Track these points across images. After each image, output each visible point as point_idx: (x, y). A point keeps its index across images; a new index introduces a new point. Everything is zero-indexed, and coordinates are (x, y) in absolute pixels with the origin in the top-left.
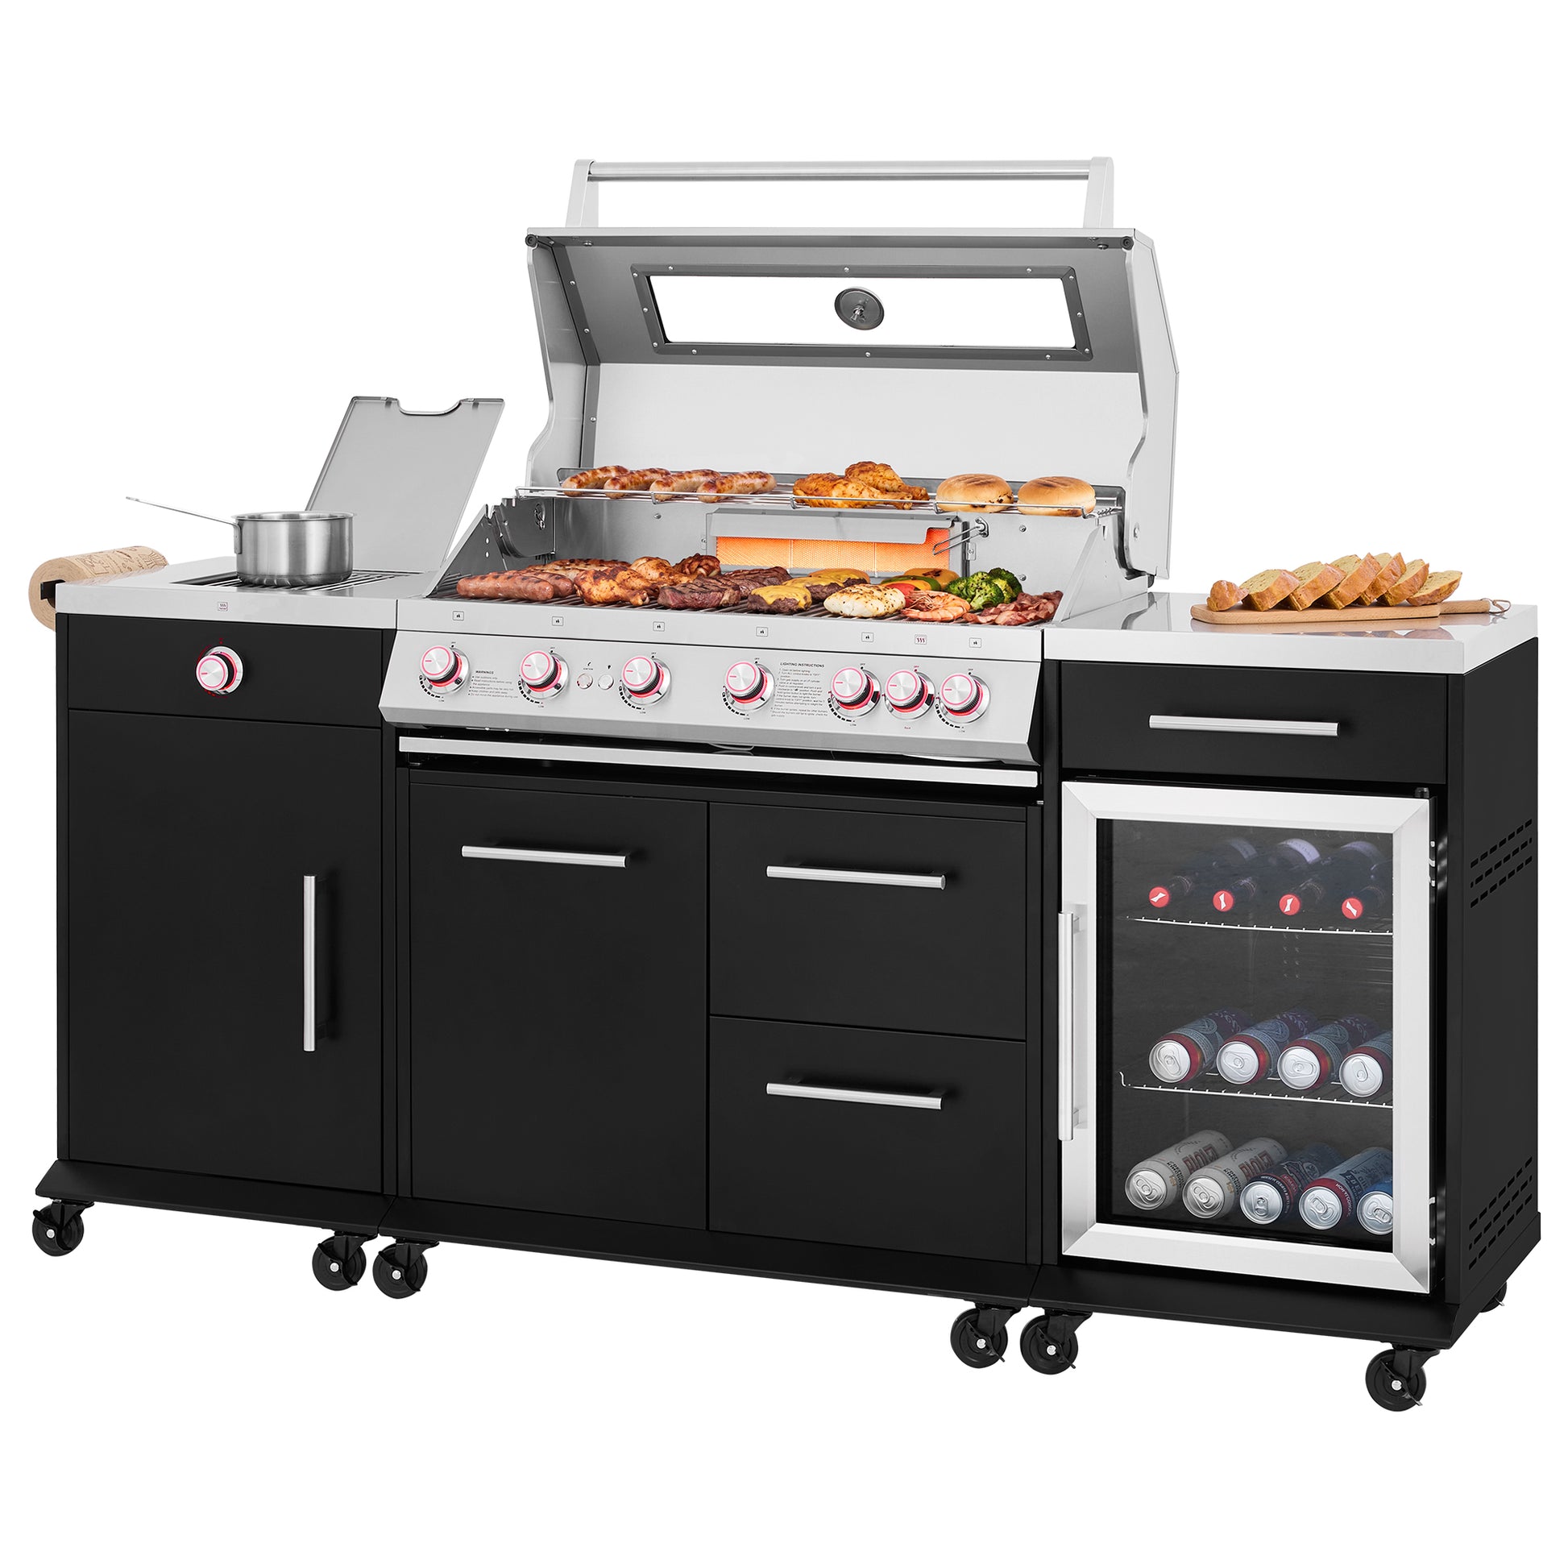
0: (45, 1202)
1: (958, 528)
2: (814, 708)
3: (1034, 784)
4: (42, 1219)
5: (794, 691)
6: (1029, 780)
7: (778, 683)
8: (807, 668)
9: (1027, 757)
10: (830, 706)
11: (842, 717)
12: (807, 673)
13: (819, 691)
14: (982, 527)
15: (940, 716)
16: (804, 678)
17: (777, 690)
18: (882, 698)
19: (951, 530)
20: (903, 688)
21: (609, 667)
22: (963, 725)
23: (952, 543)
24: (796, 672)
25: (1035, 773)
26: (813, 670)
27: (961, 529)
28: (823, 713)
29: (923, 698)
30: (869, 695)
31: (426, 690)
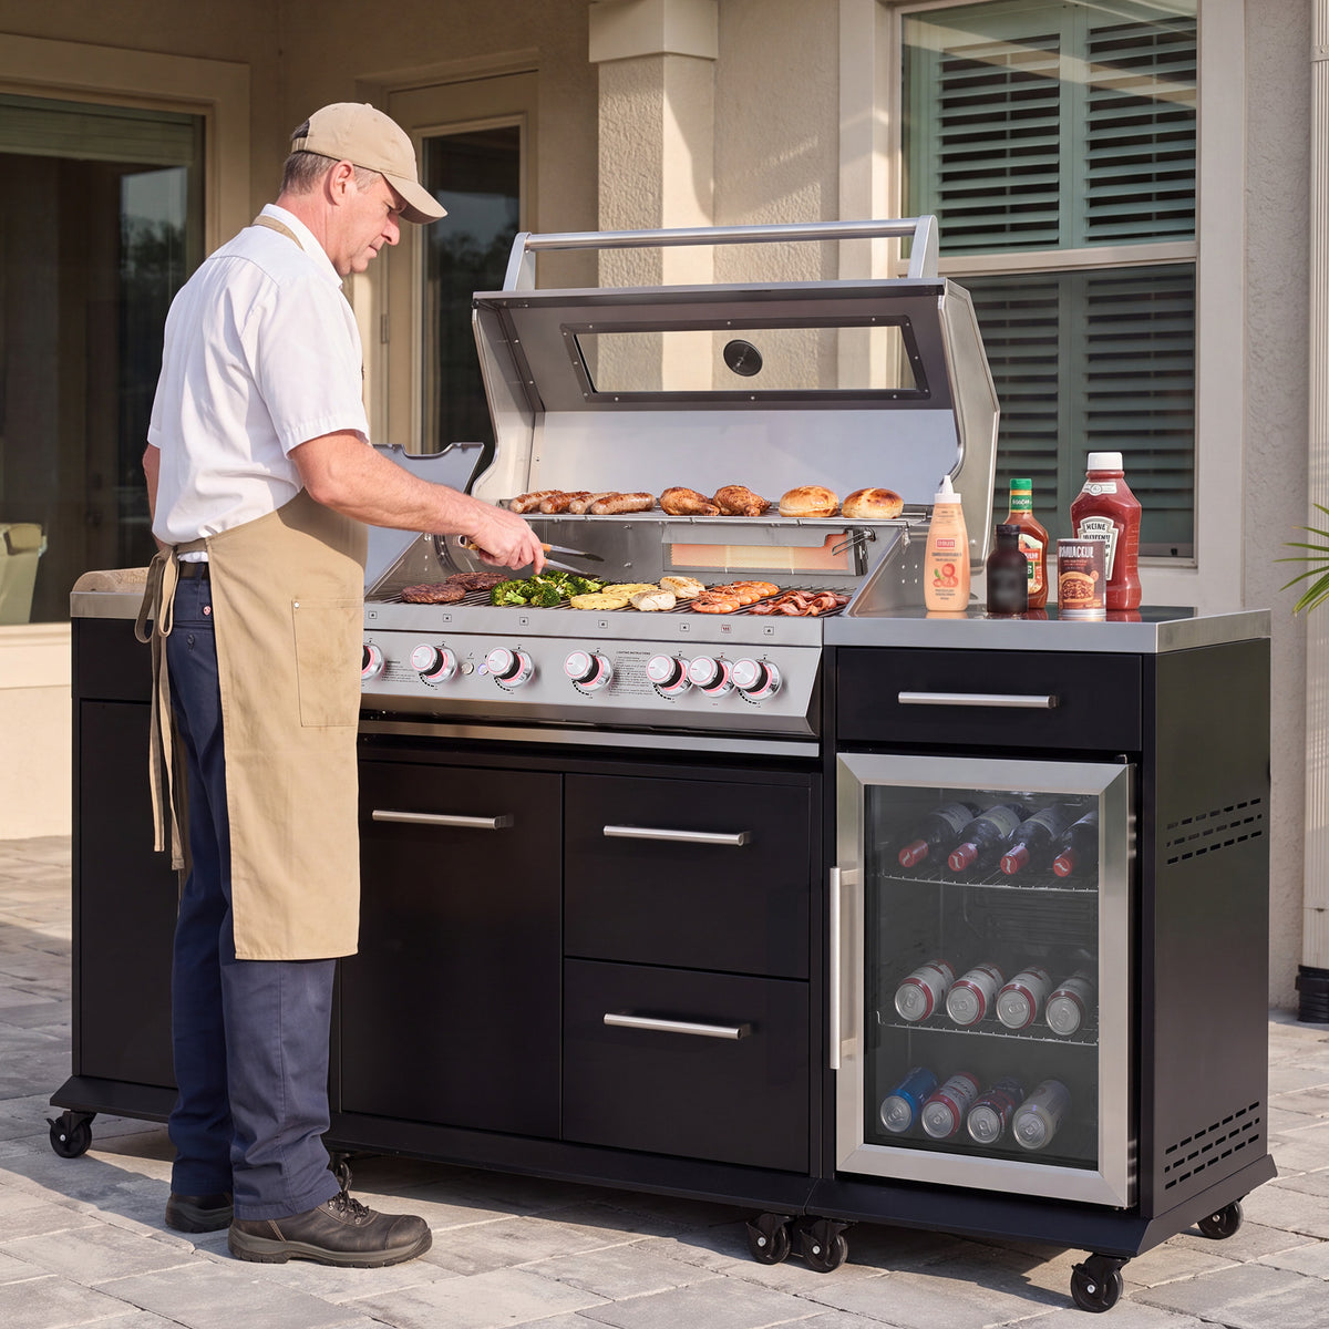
0: (58, 1112)
2: (642, 688)
4: (57, 1127)
16: (635, 664)
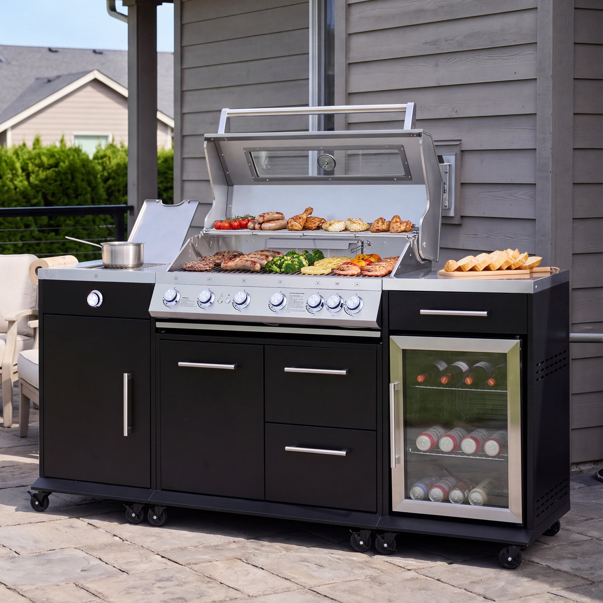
1: (360, 244)
3: (379, 336)
5: (294, 303)
6: (377, 334)
7: (288, 300)
8: (298, 294)
9: (376, 326)
10: (306, 308)
11: (310, 312)
12: (298, 296)
13: (302, 303)
14: (369, 243)
15: (345, 311)
17: (287, 303)
18: (325, 305)
19: (357, 244)
20: (333, 301)
21: (229, 295)
22: (353, 314)
23: (358, 249)
24: (295, 296)
25: (380, 332)
26: (301, 295)
27: (361, 244)
28: (303, 311)
29: (340, 305)
30: (320, 304)
31: (165, 305)
